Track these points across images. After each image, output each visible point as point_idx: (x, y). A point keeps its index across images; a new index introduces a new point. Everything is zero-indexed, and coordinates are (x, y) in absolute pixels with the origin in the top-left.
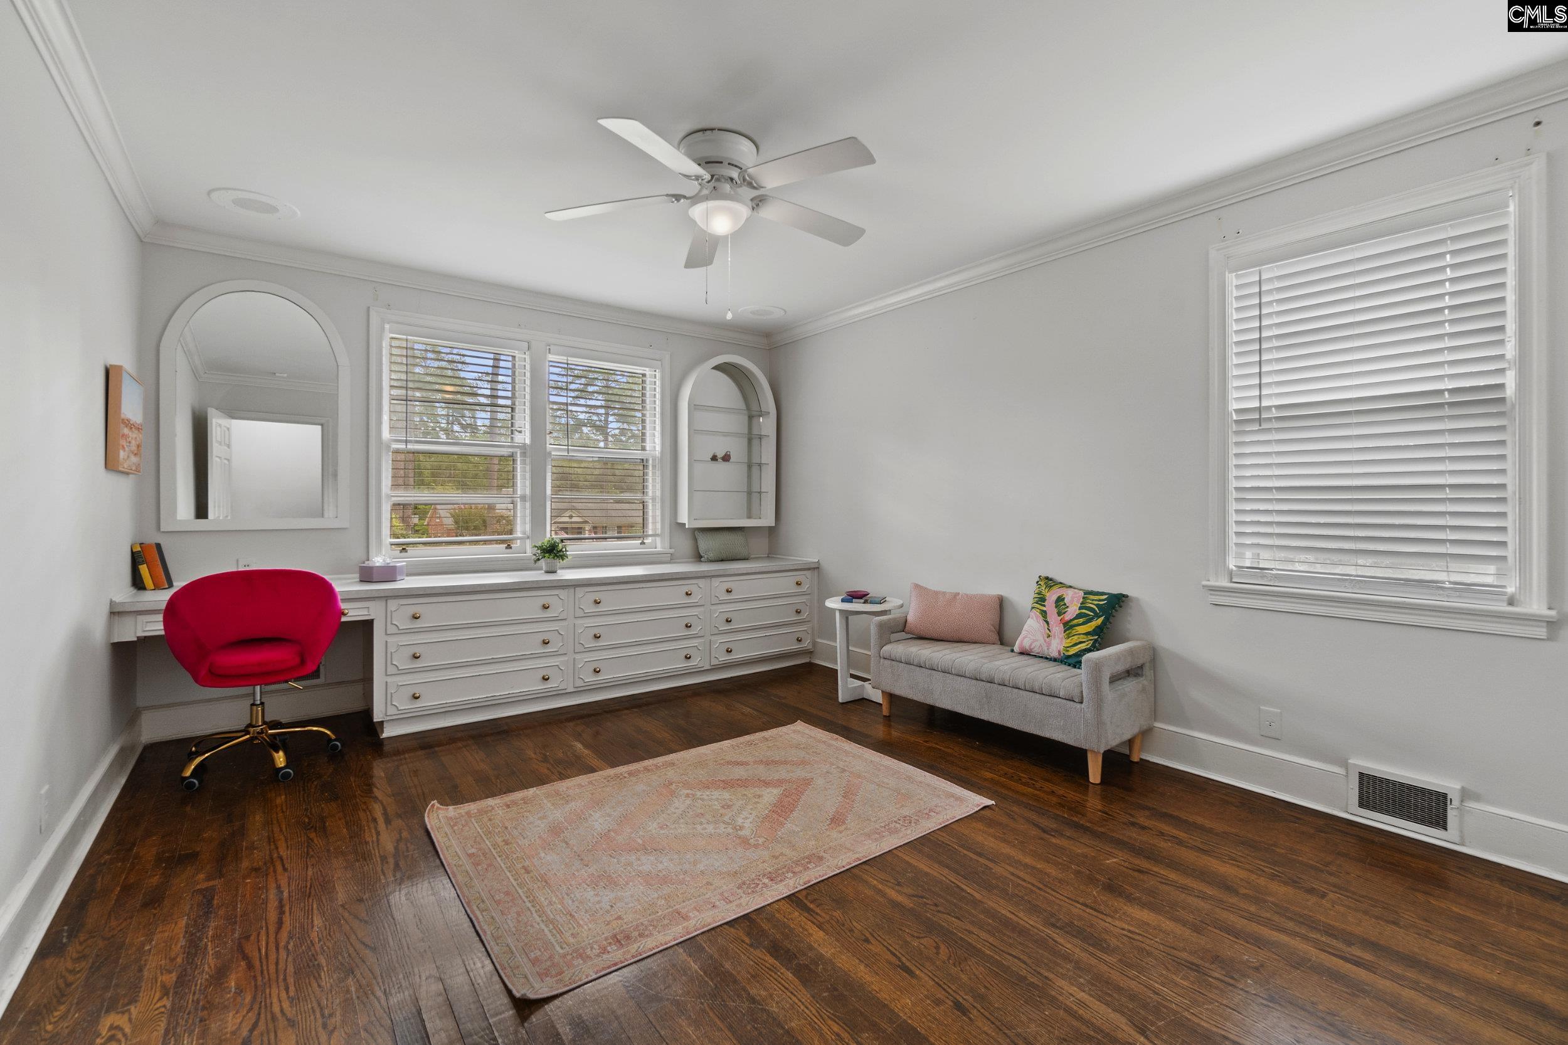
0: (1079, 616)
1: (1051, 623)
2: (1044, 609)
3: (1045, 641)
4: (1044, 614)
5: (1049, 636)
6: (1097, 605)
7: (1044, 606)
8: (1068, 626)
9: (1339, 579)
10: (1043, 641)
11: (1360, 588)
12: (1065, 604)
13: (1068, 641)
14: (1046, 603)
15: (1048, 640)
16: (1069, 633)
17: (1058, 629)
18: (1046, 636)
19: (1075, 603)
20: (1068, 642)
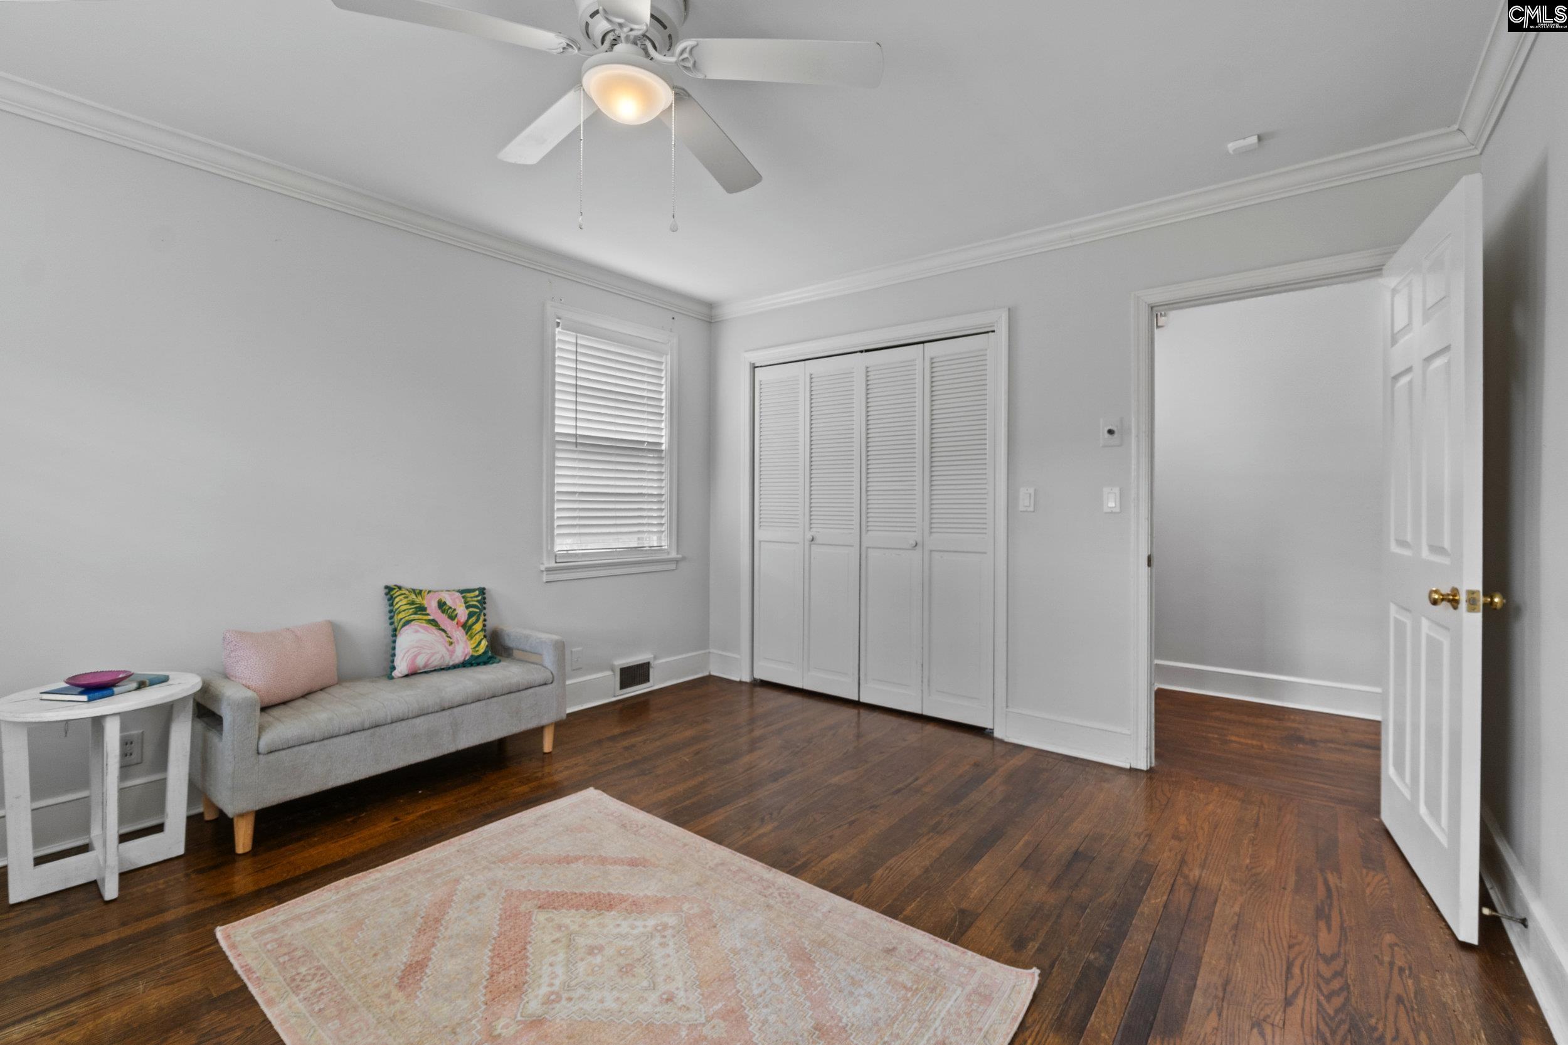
0: (471, 615)
1: (448, 629)
2: (430, 617)
3: (448, 650)
4: (434, 623)
5: (451, 643)
6: (477, 601)
7: (428, 615)
8: (467, 627)
9: (610, 552)
10: (445, 650)
11: (621, 555)
12: (450, 608)
13: (472, 642)
14: (428, 612)
15: (450, 648)
16: (471, 633)
17: (459, 634)
18: (447, 645)
19: (458, 602)
20: (472, 644)
